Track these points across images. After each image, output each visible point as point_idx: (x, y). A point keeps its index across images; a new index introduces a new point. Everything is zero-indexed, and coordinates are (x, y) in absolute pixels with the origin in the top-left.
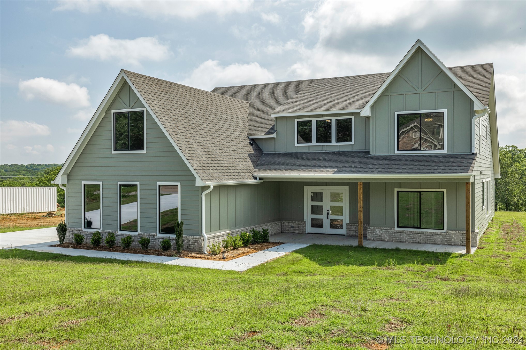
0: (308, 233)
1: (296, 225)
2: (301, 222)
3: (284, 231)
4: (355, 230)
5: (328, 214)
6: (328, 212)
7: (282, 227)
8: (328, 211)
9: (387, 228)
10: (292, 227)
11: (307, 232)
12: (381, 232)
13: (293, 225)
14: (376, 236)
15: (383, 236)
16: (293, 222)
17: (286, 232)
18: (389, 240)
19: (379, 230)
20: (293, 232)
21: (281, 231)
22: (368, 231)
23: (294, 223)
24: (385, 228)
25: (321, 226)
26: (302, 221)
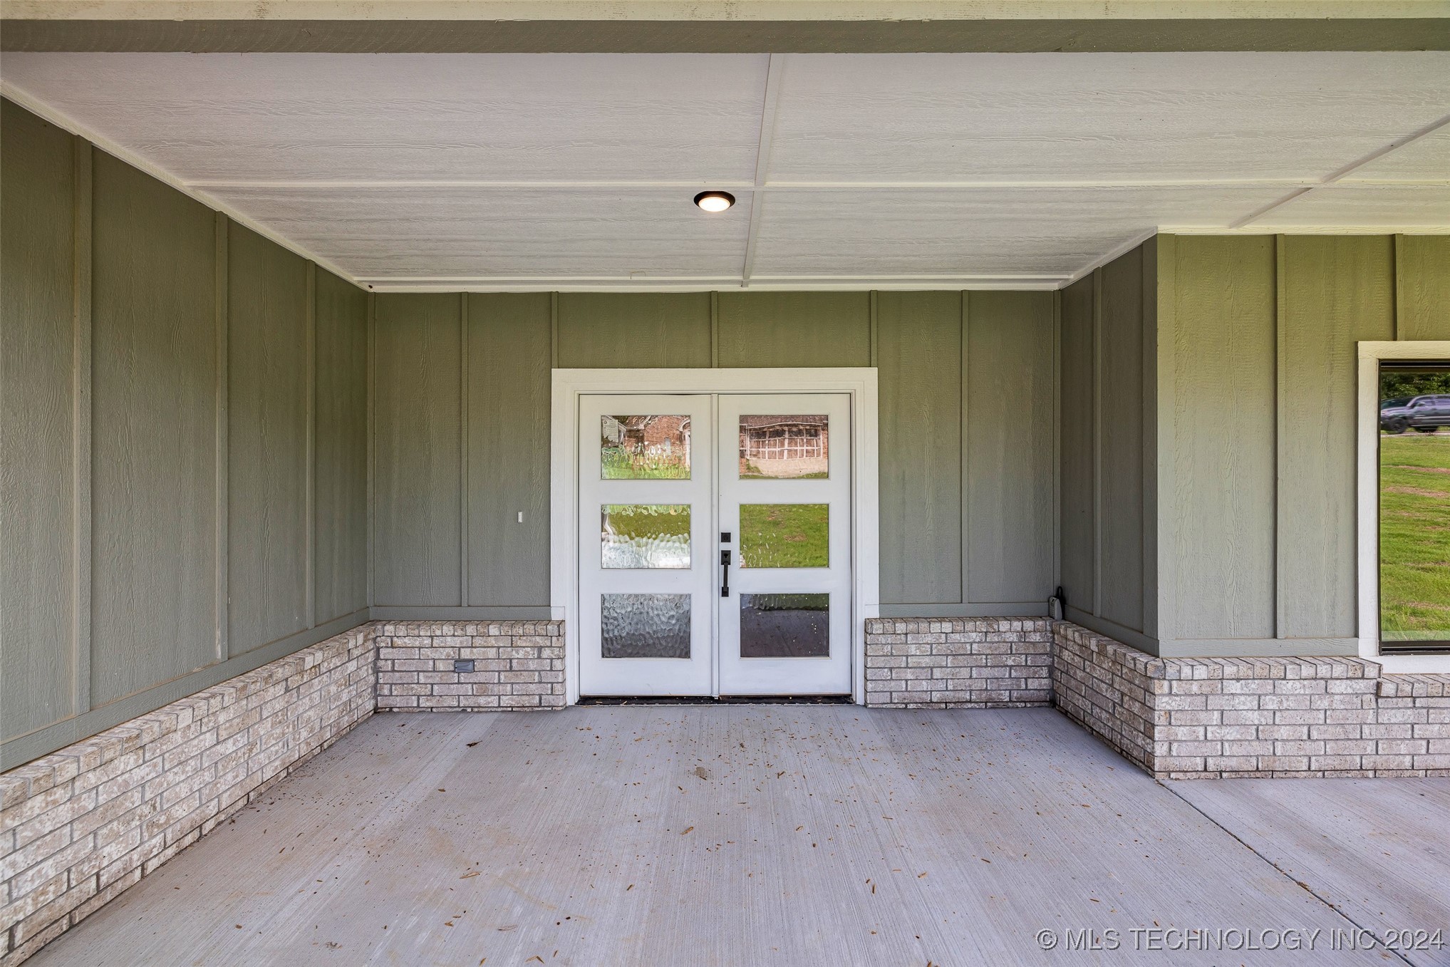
0: (585, 700)
1: (492, 653)
2: (529, 628)
3: (398, 702)
4: (926, 661)
5: (726, 557)
6: (725, 546)
7: (376, 671)
8: (726, 537)
9: (1323, 671)
10: (462, 665)
11: (571, 699)
12: (1270, 703)
13: (466, 654)
14: (1231, 733)
15: (1284, 733)
16: (471, 629)
17: (410, 712)
18: (1336, 763)
19: (1253, 685)
20: (471, 702)
21: (370, 706)
22: (1162, 703)
23: (478, 641)
24: (1307, 671)
25: (678, 646)
26: (536, 622)
